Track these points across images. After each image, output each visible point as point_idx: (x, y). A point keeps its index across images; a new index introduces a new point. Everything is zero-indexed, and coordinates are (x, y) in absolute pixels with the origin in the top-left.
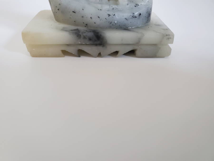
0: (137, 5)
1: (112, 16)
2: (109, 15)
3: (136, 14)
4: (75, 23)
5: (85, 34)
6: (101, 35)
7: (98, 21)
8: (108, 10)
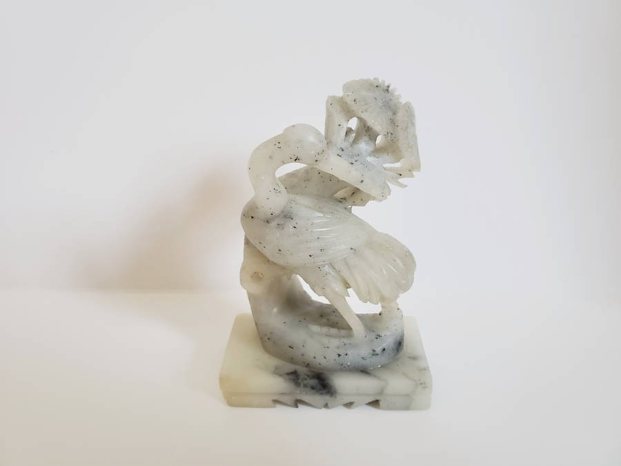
0: (379, 336)
1: (343, 355)
2: (339, 355)
3: (378, 350)
4: (292, 360)
5: (305, 382)
6: (328, 383)
7: (324, 362)
8: (338, 348)
